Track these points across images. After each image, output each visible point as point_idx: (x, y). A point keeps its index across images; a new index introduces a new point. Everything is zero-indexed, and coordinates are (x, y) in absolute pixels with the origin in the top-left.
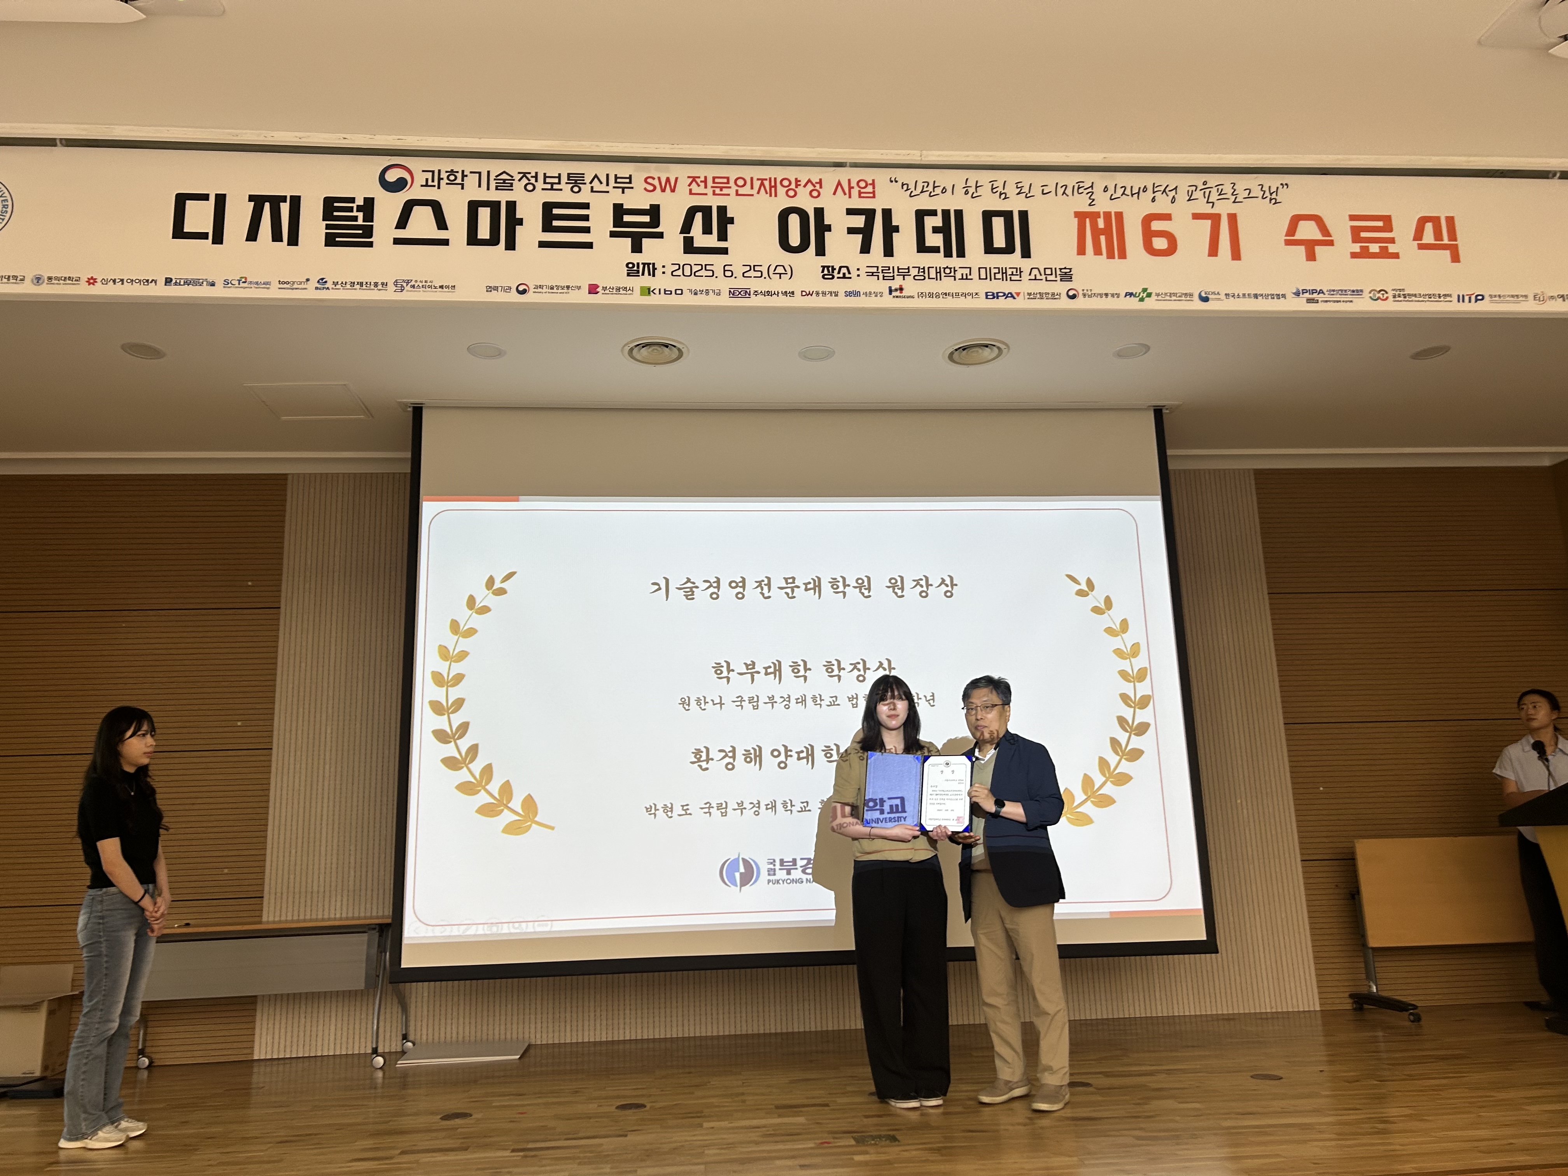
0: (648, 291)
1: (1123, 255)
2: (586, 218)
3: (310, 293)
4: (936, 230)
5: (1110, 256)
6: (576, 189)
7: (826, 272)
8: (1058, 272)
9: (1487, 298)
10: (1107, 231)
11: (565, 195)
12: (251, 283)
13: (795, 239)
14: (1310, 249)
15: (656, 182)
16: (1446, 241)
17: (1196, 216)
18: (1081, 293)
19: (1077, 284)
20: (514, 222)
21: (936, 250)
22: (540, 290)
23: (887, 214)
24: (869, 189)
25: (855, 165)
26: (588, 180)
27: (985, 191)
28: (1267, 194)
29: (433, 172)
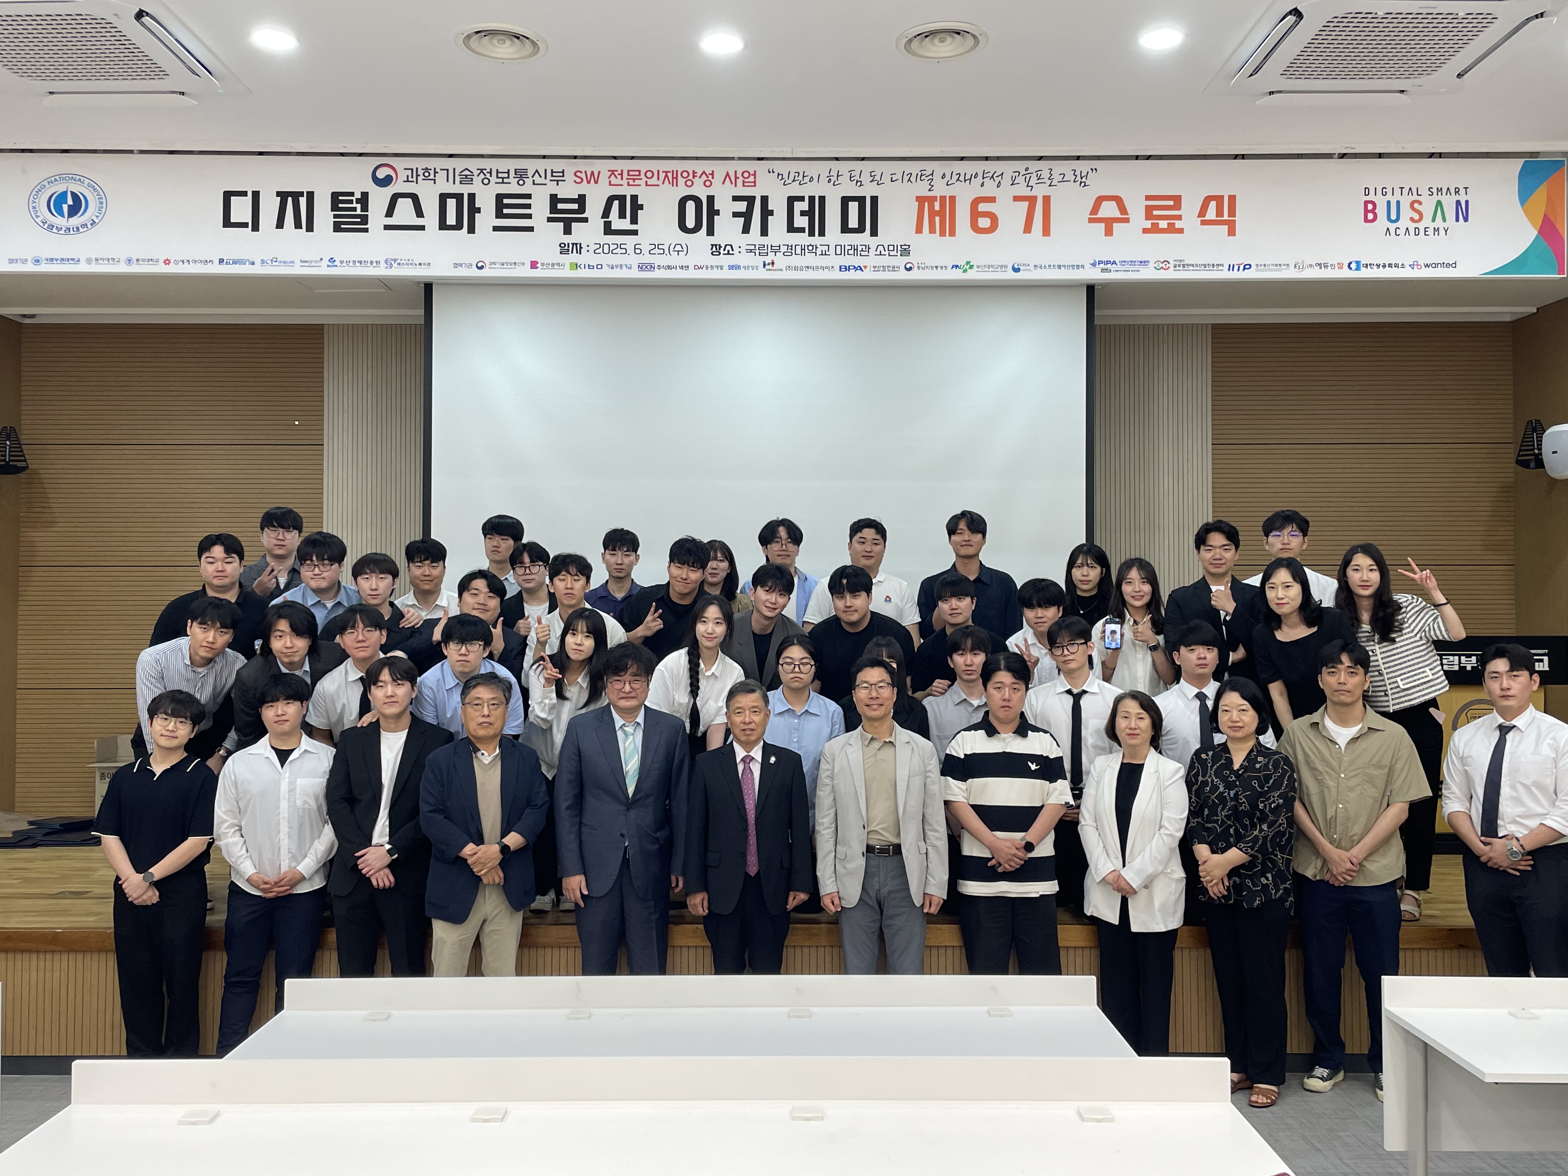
0: (577, 266)
1: (952, 233)
2: (528, 206)
3: (324, 270)
4: (803, 213)
5: (943, 234)
6: (521, 182)
7: (714, 249)
8: (899, 248)
9: (1254, 266)
10: (941, 213)
11: (513, 188)
12: (280, 262)
13: (690, 223)
14: (1109, 224)
15: (583, 176)
16: (1226, 217)
17: (1017, 199)
18: (916, 265)
19: (913, 258)
20: (474, 210)
21: (802, 230)
22: (493, 266)
23: (765, 200)
24: (750, 178)
25: (740, 159)
26: (530, 174)
27: (843, 180)
28: (1079, 178)
29: (412, 170)
